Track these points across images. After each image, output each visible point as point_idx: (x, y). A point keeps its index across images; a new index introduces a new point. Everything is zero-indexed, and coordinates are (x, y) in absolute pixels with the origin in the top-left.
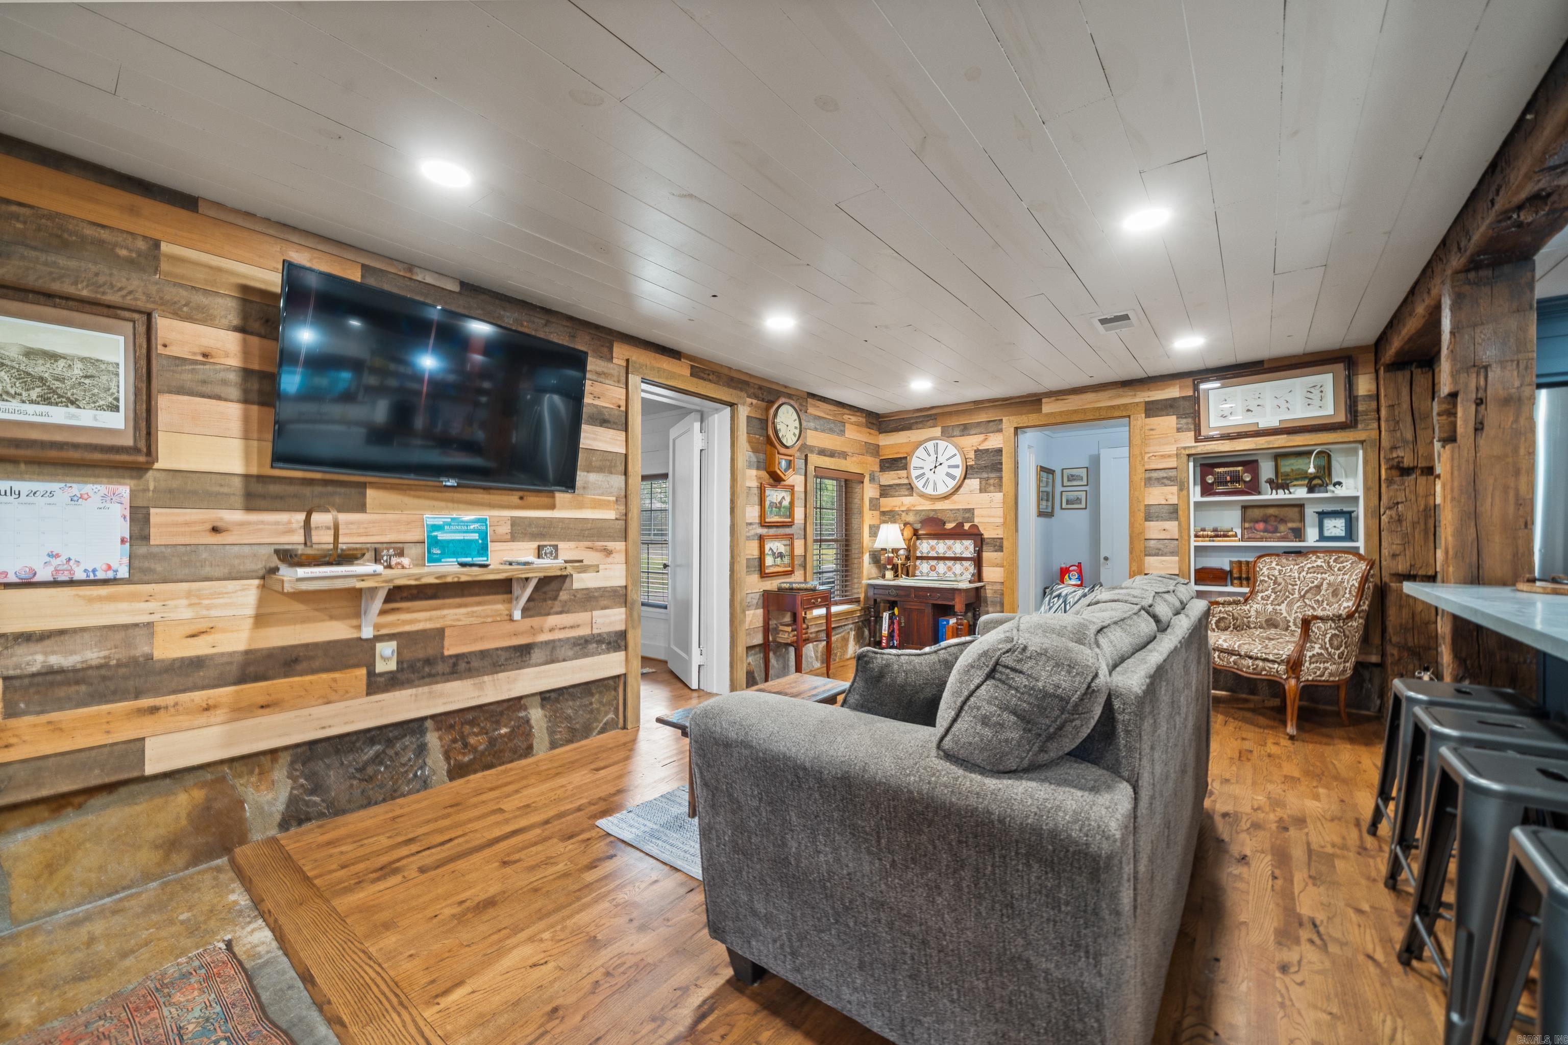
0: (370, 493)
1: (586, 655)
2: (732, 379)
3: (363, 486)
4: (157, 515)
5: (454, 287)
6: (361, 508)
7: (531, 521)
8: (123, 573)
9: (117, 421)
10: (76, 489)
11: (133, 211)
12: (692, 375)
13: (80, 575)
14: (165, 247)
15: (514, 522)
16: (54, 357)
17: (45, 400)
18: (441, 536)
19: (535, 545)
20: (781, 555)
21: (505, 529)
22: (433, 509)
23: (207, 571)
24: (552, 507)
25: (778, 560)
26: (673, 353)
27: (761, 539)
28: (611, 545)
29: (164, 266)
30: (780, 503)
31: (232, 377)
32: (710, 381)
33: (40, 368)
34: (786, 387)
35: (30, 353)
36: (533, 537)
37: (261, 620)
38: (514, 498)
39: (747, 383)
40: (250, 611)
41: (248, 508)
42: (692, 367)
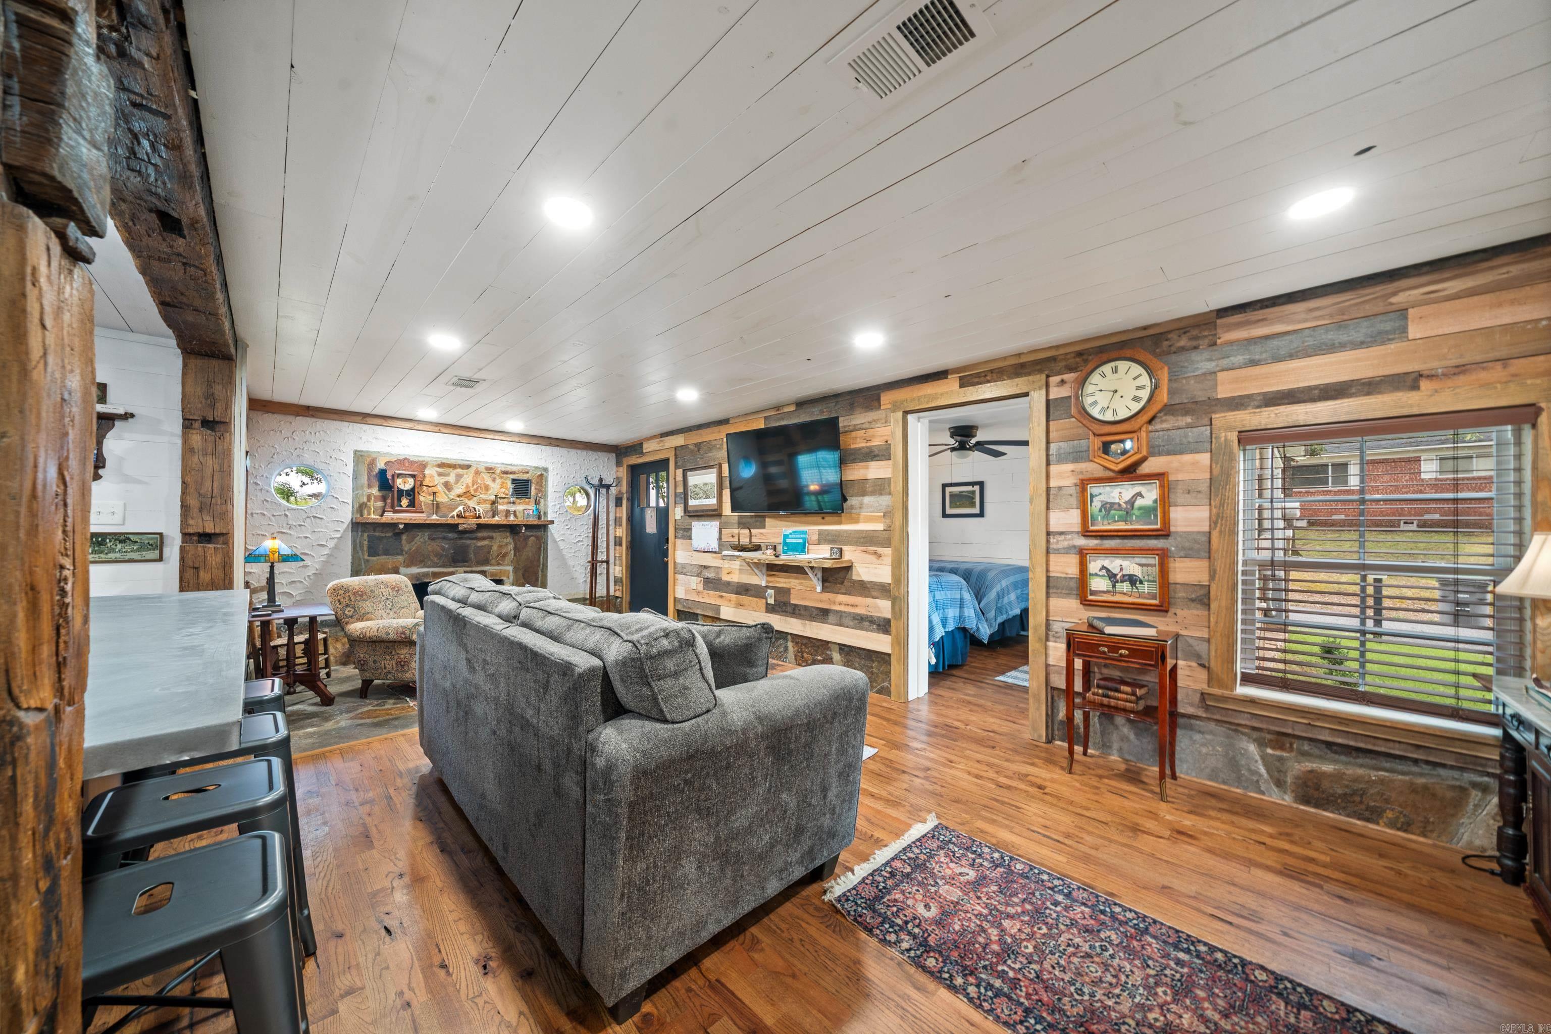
0: (767, 520)
1: (862, 629)
2: (1023, 365)
3: (764, 517)
4: (722, 531)
5: (792, 408)
6: (764, 527)
7: (827, 532)
8: (717, 550)
9: (713, 501)
10: (711, 523)
12: (962, 386)
15: (818, 533)
16: (703, 483)
17: (702, 497)
18: (787, 540)
19: (830, 547)
20: (1132, 580)
21: (815, 537)
24: (840, 523)
25: (1125, 587)
26: (940, 375)
27: (1083, 554)
28: (880, 550)
30: (1131, 502)
32: (988, 382)
33: (703, 487)
34: (1145, 328)
36: (828, 542)
38: (820, 518)
39: (1053, 359)
42: (961, 378)
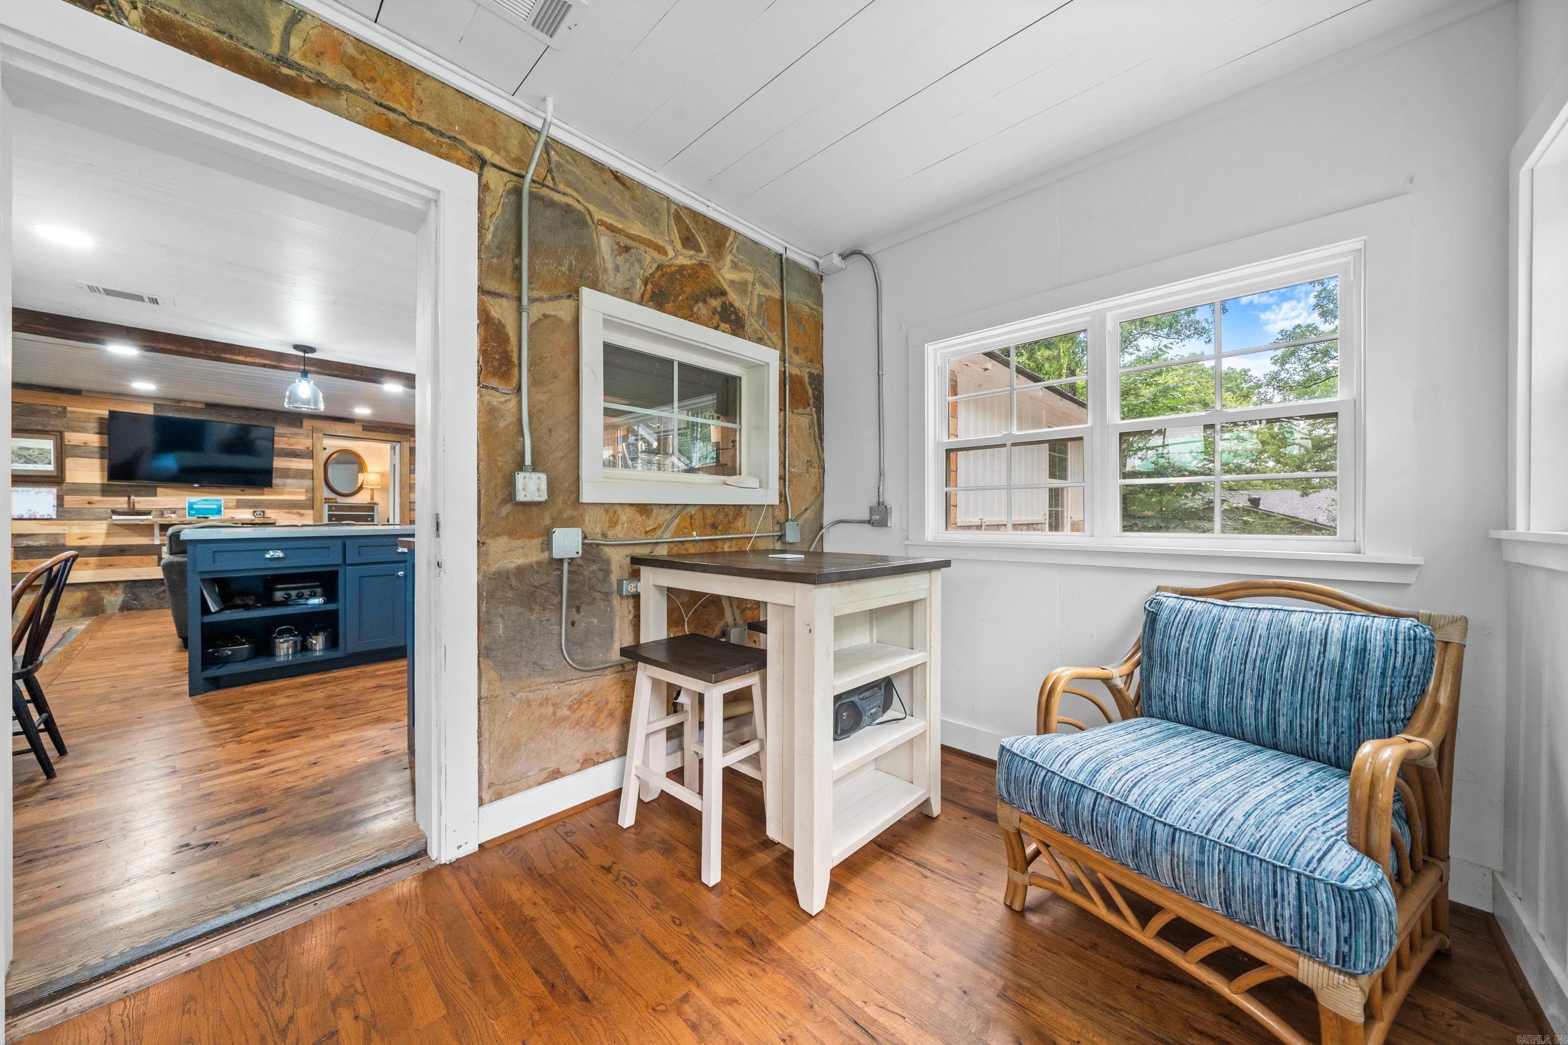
0: (159, 490)
3: (156, 487)
4: (67, 498)
5: (200, 406)
6: (155, 495)
7: (248, 501)
8: (54, 516)
9: (51, 468)
10: (37, 489)
11: (56, 399)
12: (362, 430)
13: (38, 517)
14: (68, 409)
15: (238, 501)
16: (29, 449)
17: (26, 462)
18: (195, 506)
19: (252, 510)
21: (234, 503)
22: (192, 495)
23: (86, 517)
24: (263, 494)
26: (347, 420)
28: (303, 512)
29: (69, 415)
31: (96, 450)
33: (25, 453)
35: (20, 449)
36: (250, 507)
37: (108, 534)
38: (238, 490)
40: (104, 531)
41: (103, 496)
42: (363, 426)
